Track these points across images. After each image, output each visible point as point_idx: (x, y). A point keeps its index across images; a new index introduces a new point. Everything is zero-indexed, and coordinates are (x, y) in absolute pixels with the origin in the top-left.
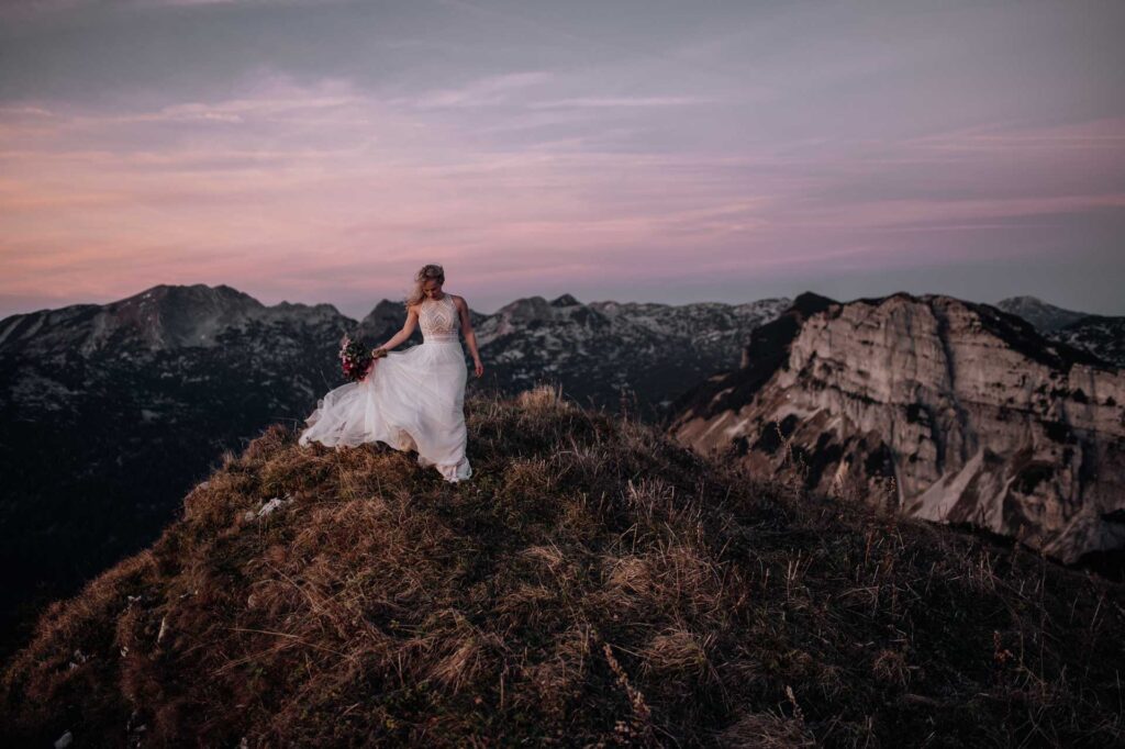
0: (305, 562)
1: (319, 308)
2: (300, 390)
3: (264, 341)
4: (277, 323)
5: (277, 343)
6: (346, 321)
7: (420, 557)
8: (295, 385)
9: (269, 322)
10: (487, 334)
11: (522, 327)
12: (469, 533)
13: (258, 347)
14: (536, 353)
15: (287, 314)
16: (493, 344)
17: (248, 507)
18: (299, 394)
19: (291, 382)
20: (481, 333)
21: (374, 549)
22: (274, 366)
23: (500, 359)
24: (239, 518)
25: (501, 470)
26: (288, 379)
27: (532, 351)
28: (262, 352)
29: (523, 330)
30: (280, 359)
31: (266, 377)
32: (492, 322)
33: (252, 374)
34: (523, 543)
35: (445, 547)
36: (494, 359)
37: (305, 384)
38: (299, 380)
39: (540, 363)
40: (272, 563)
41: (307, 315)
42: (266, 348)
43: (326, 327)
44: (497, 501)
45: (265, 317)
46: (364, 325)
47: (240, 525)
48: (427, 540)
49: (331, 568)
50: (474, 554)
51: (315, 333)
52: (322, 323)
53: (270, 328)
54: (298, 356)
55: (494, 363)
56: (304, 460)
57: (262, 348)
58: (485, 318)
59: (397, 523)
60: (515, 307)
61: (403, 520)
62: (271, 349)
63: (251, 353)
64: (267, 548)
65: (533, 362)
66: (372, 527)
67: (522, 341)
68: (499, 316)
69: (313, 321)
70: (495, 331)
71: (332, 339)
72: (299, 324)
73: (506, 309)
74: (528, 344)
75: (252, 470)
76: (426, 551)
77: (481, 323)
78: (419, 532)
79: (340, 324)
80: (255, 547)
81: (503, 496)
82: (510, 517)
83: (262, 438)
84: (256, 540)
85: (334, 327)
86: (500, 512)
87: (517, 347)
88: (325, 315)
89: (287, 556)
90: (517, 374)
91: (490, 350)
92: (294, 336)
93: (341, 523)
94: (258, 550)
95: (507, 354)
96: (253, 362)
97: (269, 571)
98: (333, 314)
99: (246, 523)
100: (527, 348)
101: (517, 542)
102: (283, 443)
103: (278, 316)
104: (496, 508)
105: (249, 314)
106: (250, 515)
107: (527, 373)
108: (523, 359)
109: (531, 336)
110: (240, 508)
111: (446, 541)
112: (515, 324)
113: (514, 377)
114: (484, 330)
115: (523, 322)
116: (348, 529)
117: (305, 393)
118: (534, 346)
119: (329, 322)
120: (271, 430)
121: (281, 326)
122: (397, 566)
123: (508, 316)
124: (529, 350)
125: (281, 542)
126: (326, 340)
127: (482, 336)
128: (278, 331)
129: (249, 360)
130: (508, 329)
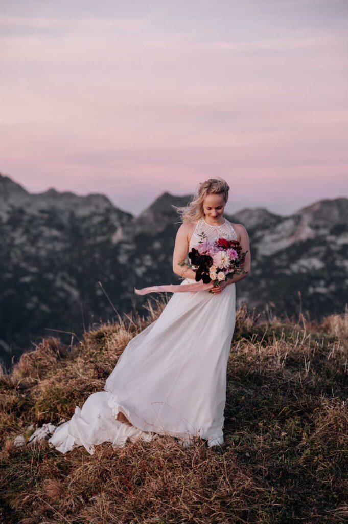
0: (82, 500)
1: (90, 199)
2: (62, 289)
3: (26, 232)
4: (42, 211)
5: (40, 235)
6: (121, 214)
7: (216, 508)
8: (59, 283)
9: (32, 211)
10: (282, 238)
11: (323, 232)
12: (272, 484)
13: (19, 238)
14: (338, 263)
15: (53, 202)
16: (288, 250)
17: (17, 430)
18: (62, 295)
19: (54, 281)
20: (275, 237)
21: (163, 494)
22: (35, 260)
23: (295, 267)
24: (8, 444)
25: (310, 412)
26: (50, 276)
27: (334, 260)
28: (23, 244)
29: (324, 236)
30: (43, 253)
31: (26, 273)
32: (289, 225)
33: (11, 268)
34: (335, 500)
35: (244, 498)
36: (288, 267)
37: (70, 284)
38: (63, 279)
39: (342, 274)
40: (45, 498)
41: (76, 205)
42: (28, 239)
43: (97, 220)
44: (304, 447)
45: (29, 205)
46: (141, 221)
47: (9, 451)
48: (225, 489)
49: (111, 510)
50: (277, 509)
51: (85, 225)
52: (94, 214)
53: (34, 218)
54: (65, 251)
55: (288, 272)
56: (83, 382)
57: (24, 239)
58: (280, 220)
59: (189, 466)
60: (317, 208)
61: (197, 462)
62: (33, 241)
63: (11, 245)
64: (39, 479)
65: (334, 274)
66: (161, 468)
67: (323, 249)
68: (297, 218)
69: (83, 212)
70: (292, 234)
71: (103, 234)
72: (67, 215)
73: (307, 210)
74: (329, 252)
75: (23, 388)
76: (224, 502)
77: (276, 225)
78: (216, 479)
79: (114, 217)
80: (27, 477)
81: (312, 442)
82: (320, 468)
83: (35, 352)
84: (27, 470)
85: (106, 221)
86: (307, 461)
87: (316, 255)
88: (97, 206)
89: (62, 491)
90: (314, 287)
91: (284, 257)
92: (60, 227)
93: (126, 459)
94: (29, 481)
95: (304, 262)
96: (12, 255)
97: (42, 508)
98: (106, 205)
99: (15, 448)
100: (328, 257)
101: (326, 498)
102: (58, 359)
103: (43, 205)
104: (304, 456)
105: (12, 201)
106: (19, 440)
107: (326, 286)
108: (322, 269)
109: (334, 243)
110: (9, 430)
111: (246, 491)
112: (316, 227)
113: (311, 290)
114: (279, 233)
115: (325, 227)
116: (133, 467)
117: (68, 294)
118: (336, 255)
119: (100, 215)
120: (45, 343)
121: (46, 216)
122: (190, 516)
123: (307, 219)
124: (330, 259)
125: (56, 476)
126: (96, 235)
127: (276, 241)
128: (42, 222)
129: (9, 253)
130: (306, 233)
